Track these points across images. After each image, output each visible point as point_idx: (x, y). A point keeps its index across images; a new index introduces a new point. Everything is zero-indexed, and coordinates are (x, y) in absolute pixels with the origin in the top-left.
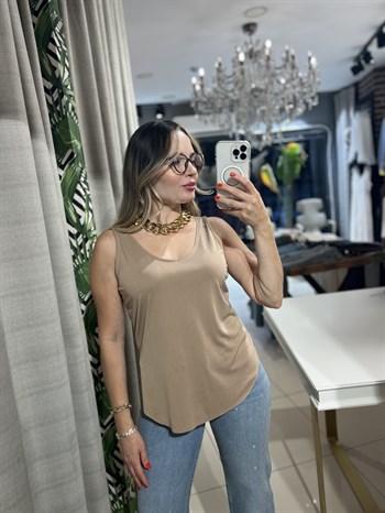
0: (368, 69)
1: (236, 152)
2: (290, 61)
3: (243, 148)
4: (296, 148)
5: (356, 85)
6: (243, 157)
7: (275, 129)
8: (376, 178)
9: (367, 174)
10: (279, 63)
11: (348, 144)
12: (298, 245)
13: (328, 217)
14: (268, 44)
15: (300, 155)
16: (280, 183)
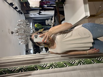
0: (21, 11)
1: (36, 38)
2: (19, 25)
3: (35, 36)
4: (36, 25)
5: (24, 14)
6: (37, 36)
7: (32, 28)
8: (42, 10)
9: (41, 11)
10: (19, 27)
11: (35, 15)
12: (55, 24)
13: (49, 19)
14: (16, 29)
15: (37, 24)
16: (42, 28)
